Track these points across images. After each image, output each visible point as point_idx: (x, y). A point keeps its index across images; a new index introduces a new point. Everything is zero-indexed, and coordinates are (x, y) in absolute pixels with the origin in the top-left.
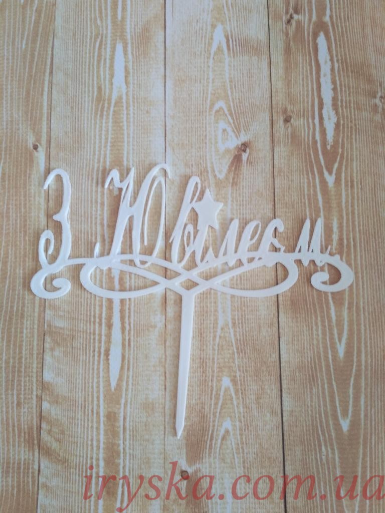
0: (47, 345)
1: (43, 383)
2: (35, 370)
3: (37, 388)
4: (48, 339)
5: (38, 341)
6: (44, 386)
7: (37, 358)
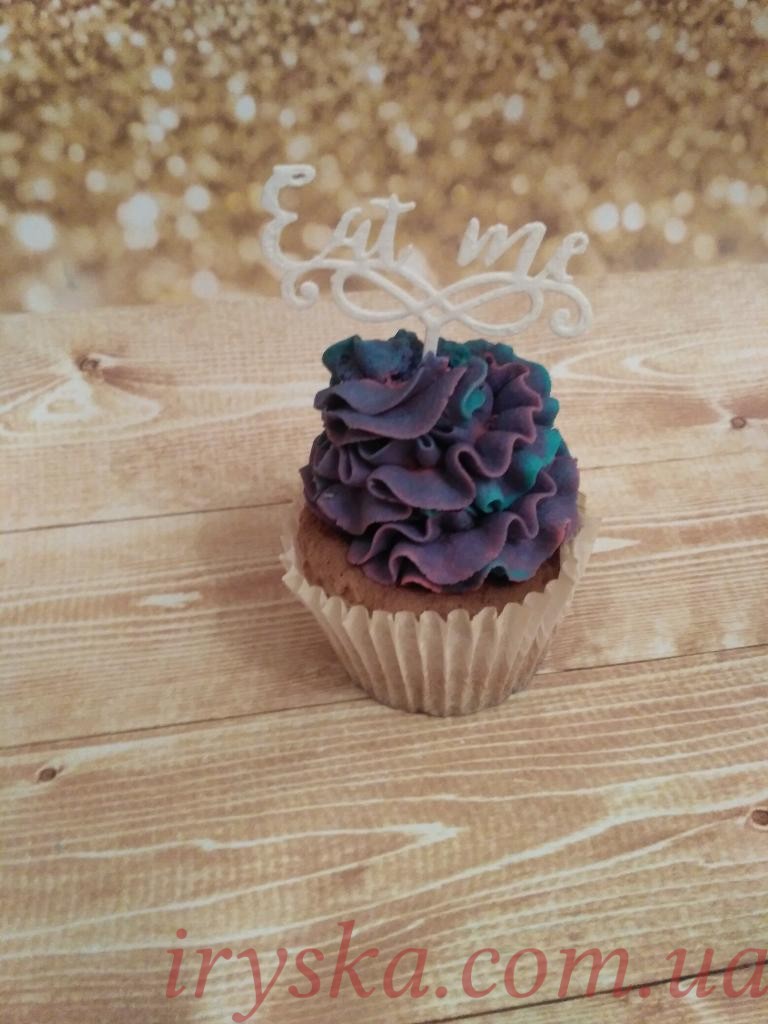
0: (591, 661)
1: (681, 654)
2: (662, 675)
3: (702, 663)
4: (574, 662)
5: (587, 680)
6: (689, 651)
7: (629, 675)
